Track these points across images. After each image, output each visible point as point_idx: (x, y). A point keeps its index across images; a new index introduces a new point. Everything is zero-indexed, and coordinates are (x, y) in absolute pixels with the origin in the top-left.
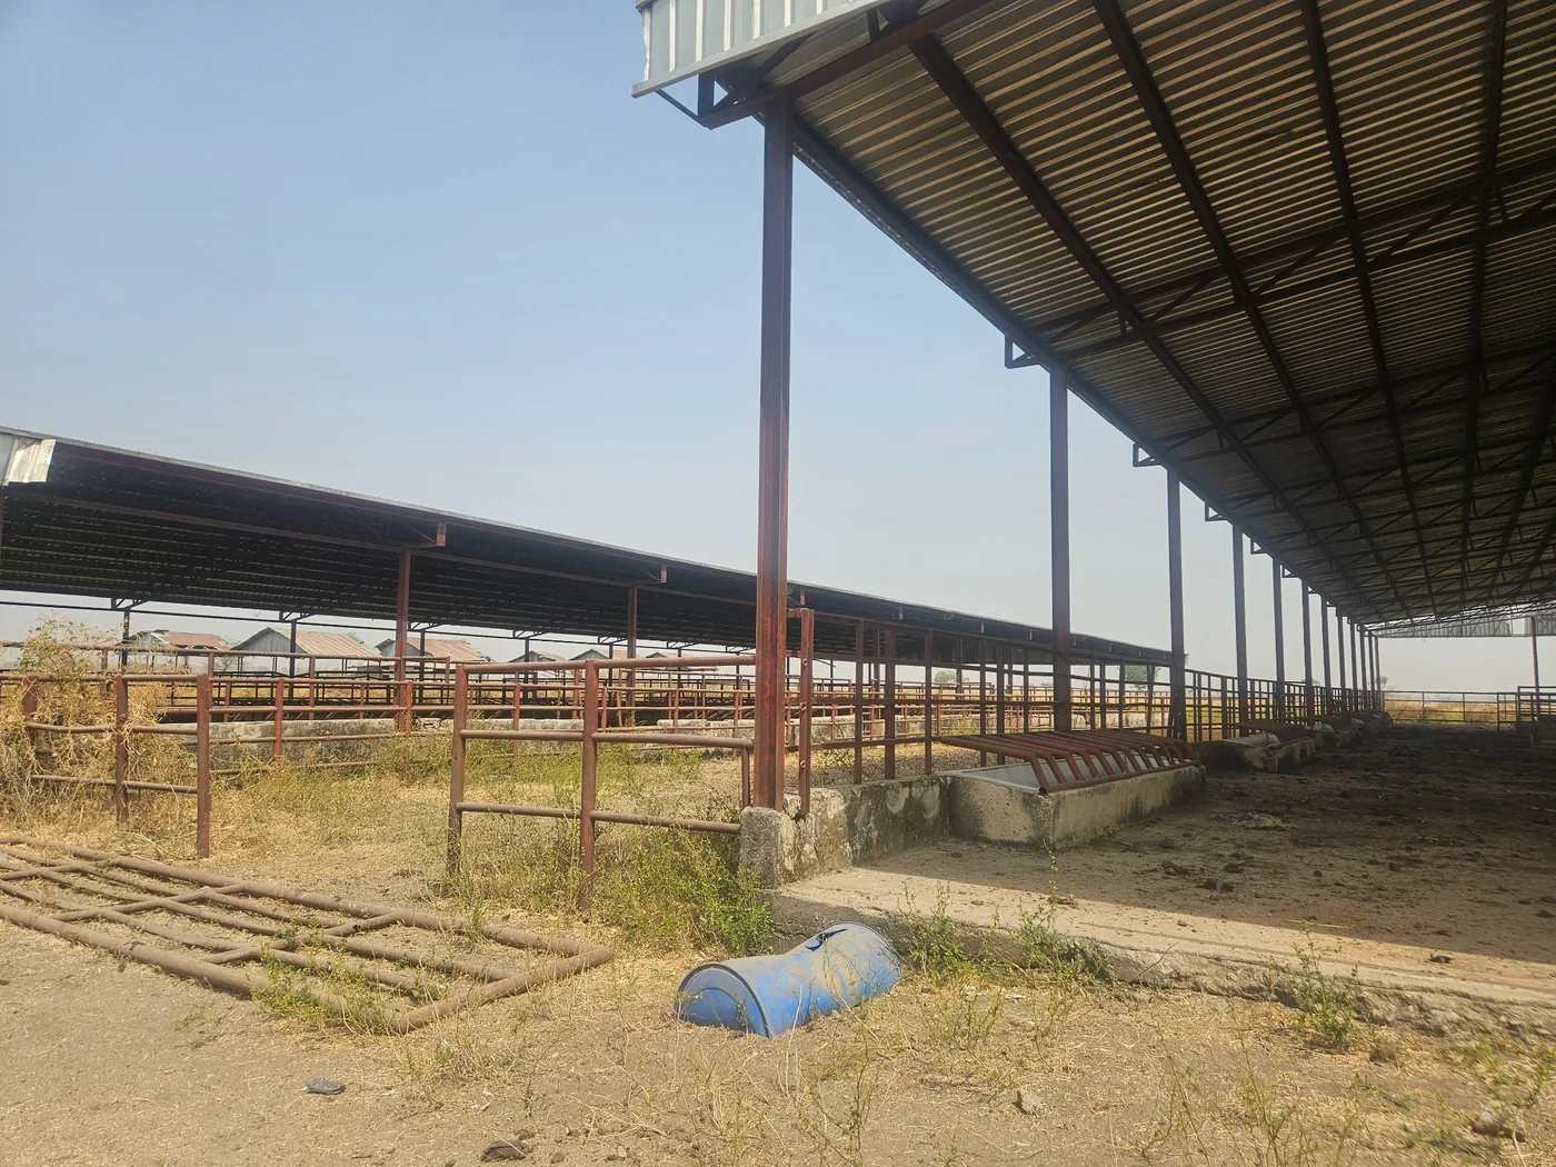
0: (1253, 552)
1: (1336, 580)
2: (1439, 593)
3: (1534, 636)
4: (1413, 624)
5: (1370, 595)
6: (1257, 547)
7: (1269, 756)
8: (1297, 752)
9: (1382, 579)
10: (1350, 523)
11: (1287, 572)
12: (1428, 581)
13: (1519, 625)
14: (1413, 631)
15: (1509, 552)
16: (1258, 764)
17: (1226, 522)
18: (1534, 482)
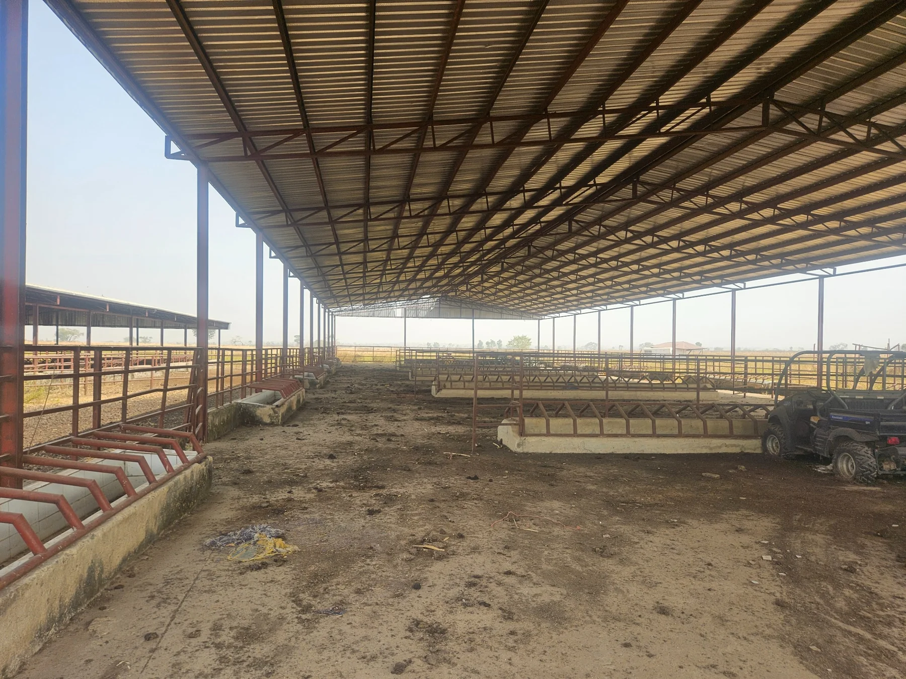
0: (271, 257)
1: (319, 282)
2: (368, 293)
3: (405, 317)
4: (353, 310)
5: (335, 292)
6: (273, 254)
7: (275, 412)
8: (295, 403)
9: (343, 283)
10: (331, 244)
11: (292, 274)
12: (364, 286)
13: (399, 312)
14: (352, 313)
15: (405, 272)
16: (267, 420)
17: (250, 229)
18: (429, 231)
